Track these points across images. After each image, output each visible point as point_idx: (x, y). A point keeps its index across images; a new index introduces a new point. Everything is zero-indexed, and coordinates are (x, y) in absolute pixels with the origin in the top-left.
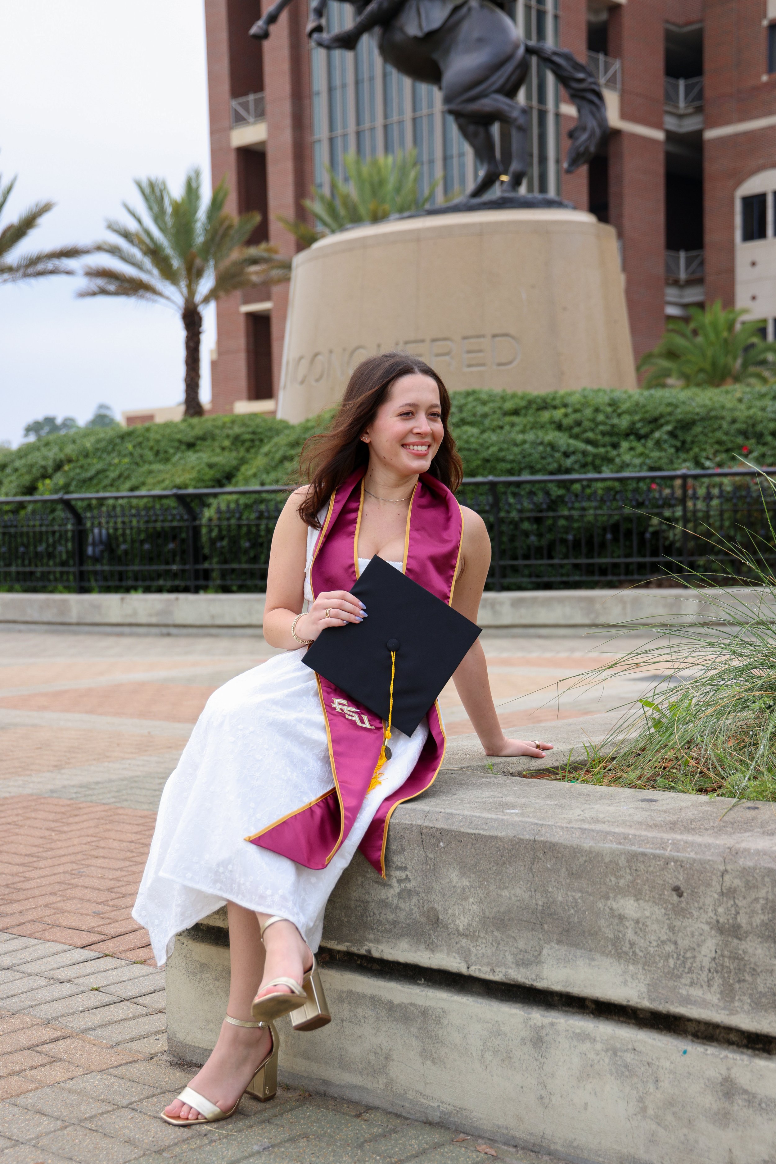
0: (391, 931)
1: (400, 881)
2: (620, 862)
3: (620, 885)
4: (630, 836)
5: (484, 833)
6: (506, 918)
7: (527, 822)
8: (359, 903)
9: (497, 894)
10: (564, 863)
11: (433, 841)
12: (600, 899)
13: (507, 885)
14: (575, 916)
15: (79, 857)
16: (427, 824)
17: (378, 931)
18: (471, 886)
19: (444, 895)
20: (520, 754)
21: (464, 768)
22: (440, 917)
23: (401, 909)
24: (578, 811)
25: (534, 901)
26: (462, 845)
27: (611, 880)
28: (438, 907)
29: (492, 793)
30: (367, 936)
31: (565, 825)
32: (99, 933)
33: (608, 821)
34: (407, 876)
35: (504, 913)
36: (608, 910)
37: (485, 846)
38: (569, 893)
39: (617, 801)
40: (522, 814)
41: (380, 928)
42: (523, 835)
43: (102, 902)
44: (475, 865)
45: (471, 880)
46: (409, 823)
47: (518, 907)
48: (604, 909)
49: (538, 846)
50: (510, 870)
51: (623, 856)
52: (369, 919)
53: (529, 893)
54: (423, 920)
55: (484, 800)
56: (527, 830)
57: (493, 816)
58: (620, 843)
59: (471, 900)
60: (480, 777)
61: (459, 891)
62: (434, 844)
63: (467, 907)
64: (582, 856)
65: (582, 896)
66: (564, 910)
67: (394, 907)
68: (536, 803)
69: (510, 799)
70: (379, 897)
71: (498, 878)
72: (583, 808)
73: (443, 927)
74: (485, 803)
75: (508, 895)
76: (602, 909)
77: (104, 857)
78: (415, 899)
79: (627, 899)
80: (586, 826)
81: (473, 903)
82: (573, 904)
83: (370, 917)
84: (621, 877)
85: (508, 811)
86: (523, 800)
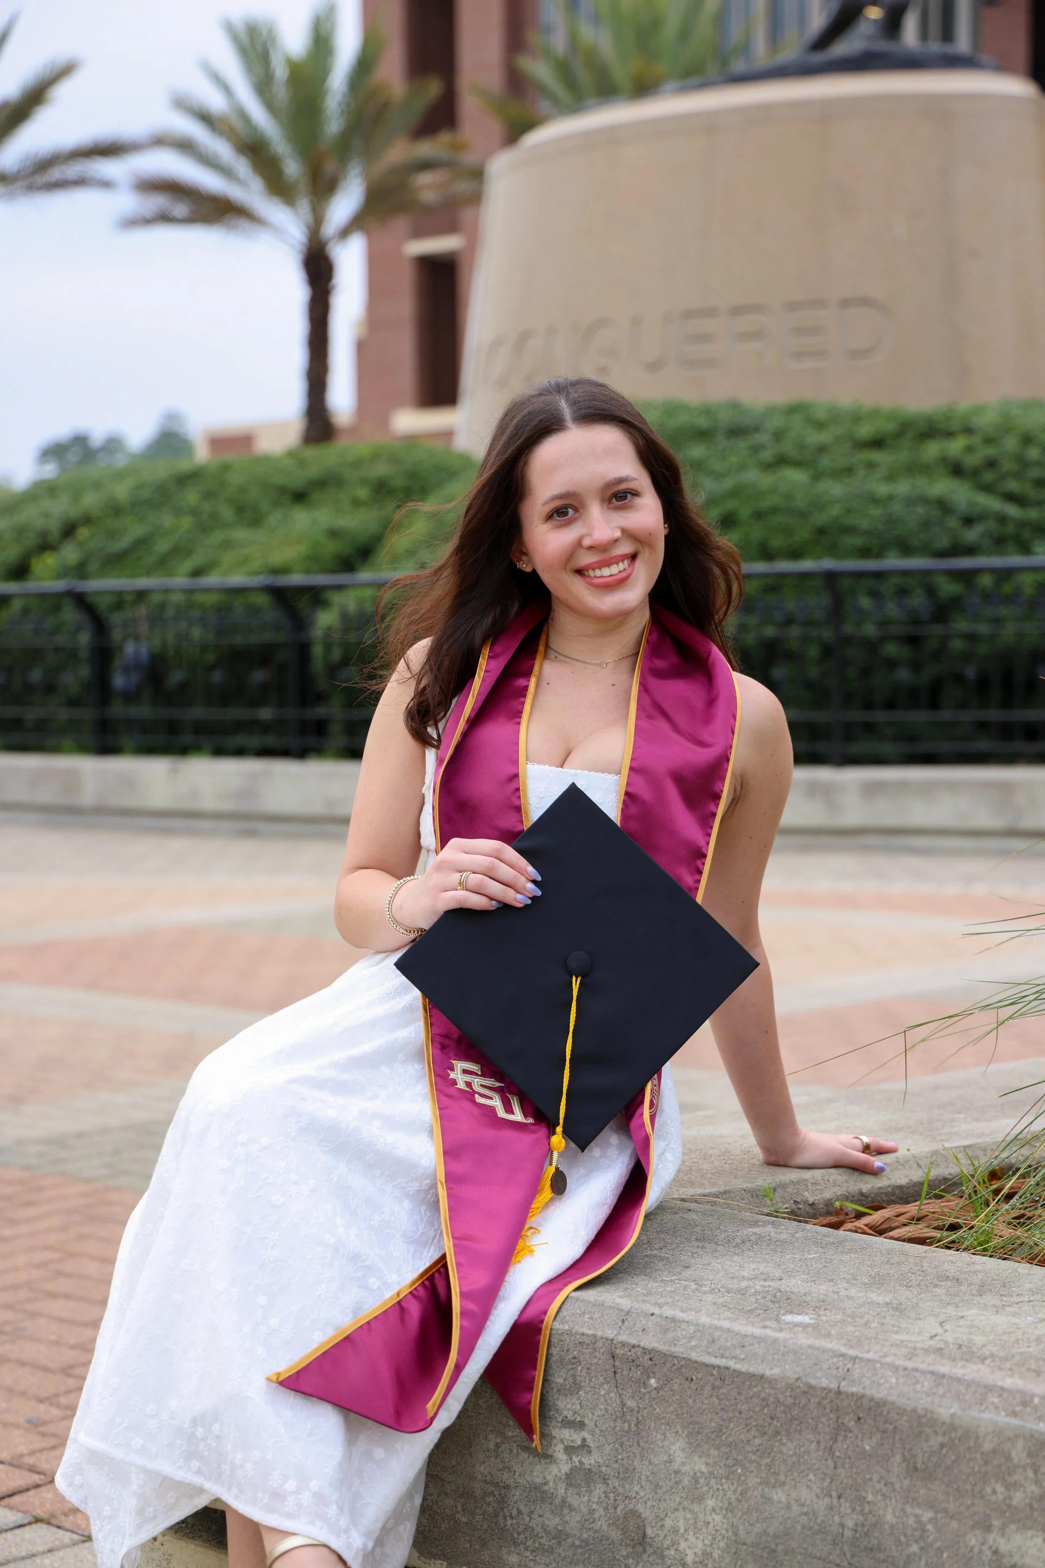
0: (550, 1551)
1: (570, 1450)
2: (1013, 1454)
3: (1014, 1502)
4: (1036, 1400)
5: (738, 1367)
6: (781, 1547)
7: (824, 1351)
8: (490, 1488)
9: (763, 1497)
10: (897, 1445)
11: (637, 1374)
12: (973, 1527)
13: (782, 1478)
14: (920, 1558)
15: (22, 1294)
16: (623, 1338)
17: (526, 1549)
18: (711, 1474)
19: (657, 1486)
20: (831, 1163)
21: (716, 1195)
22: (649, 1532)
23: (571, 1508)
24: (931, 1326)
25: (837, 1519)
26: (693, 1387)
27: (994, 1492)
28: (647, 1513)
29: (762, 1268)
30: (505, 1557)
31: (900, 1362)
32: (32, 1470)
33: (992, 1356)
34: (584, 1440)
35: (776, 1536)
36: (989, 1553)
37: (739, 1394)
38: (909, 1509)
39: (1015, 1299)
40: (815, 1329)
41: (529, 1543)
42: (816, 1378)
43: (47, 1399)
44: (719, 1431)
45: (711, 1461)
46: (590, 1332)
47: (804, 1527)
48: (981, 1551)
49: (845, 1403)
50: (789, 1448)
51: (1020, 1444)
52: (509, 1522)
53: (827, 1500)
54: (615, 1535)
55: (744, 1284)
56: (825, 1367)
57: (758, 1331)
58: (1014, 1414)
59: (711, 1503)
60: (744, 1222)
61: (686, 1481)
62: (638, 1381)
63: (701, 1516)
64: (936, 1433)
65: (935, 1518)
66: (898, 1543)
67: (557, 1501)
68: (849, 1298)
69: (796, 1284)
70: (529, 1479)
71: (764, 1462)
72: (943, 1317)
73: (654, 1553)
74: (743, 1292)
75: (783, 1499)
76: (976, 1550)
77: (67, 1297)
78: (599, 1490)
79: (1030, 1533)
80: (944, 1368)
81: (714, 1510)
82: (918, 1533)
83: (512, 1518)
84: (1016, 1486)
85: (788, 1318)
86: (823, 1288)
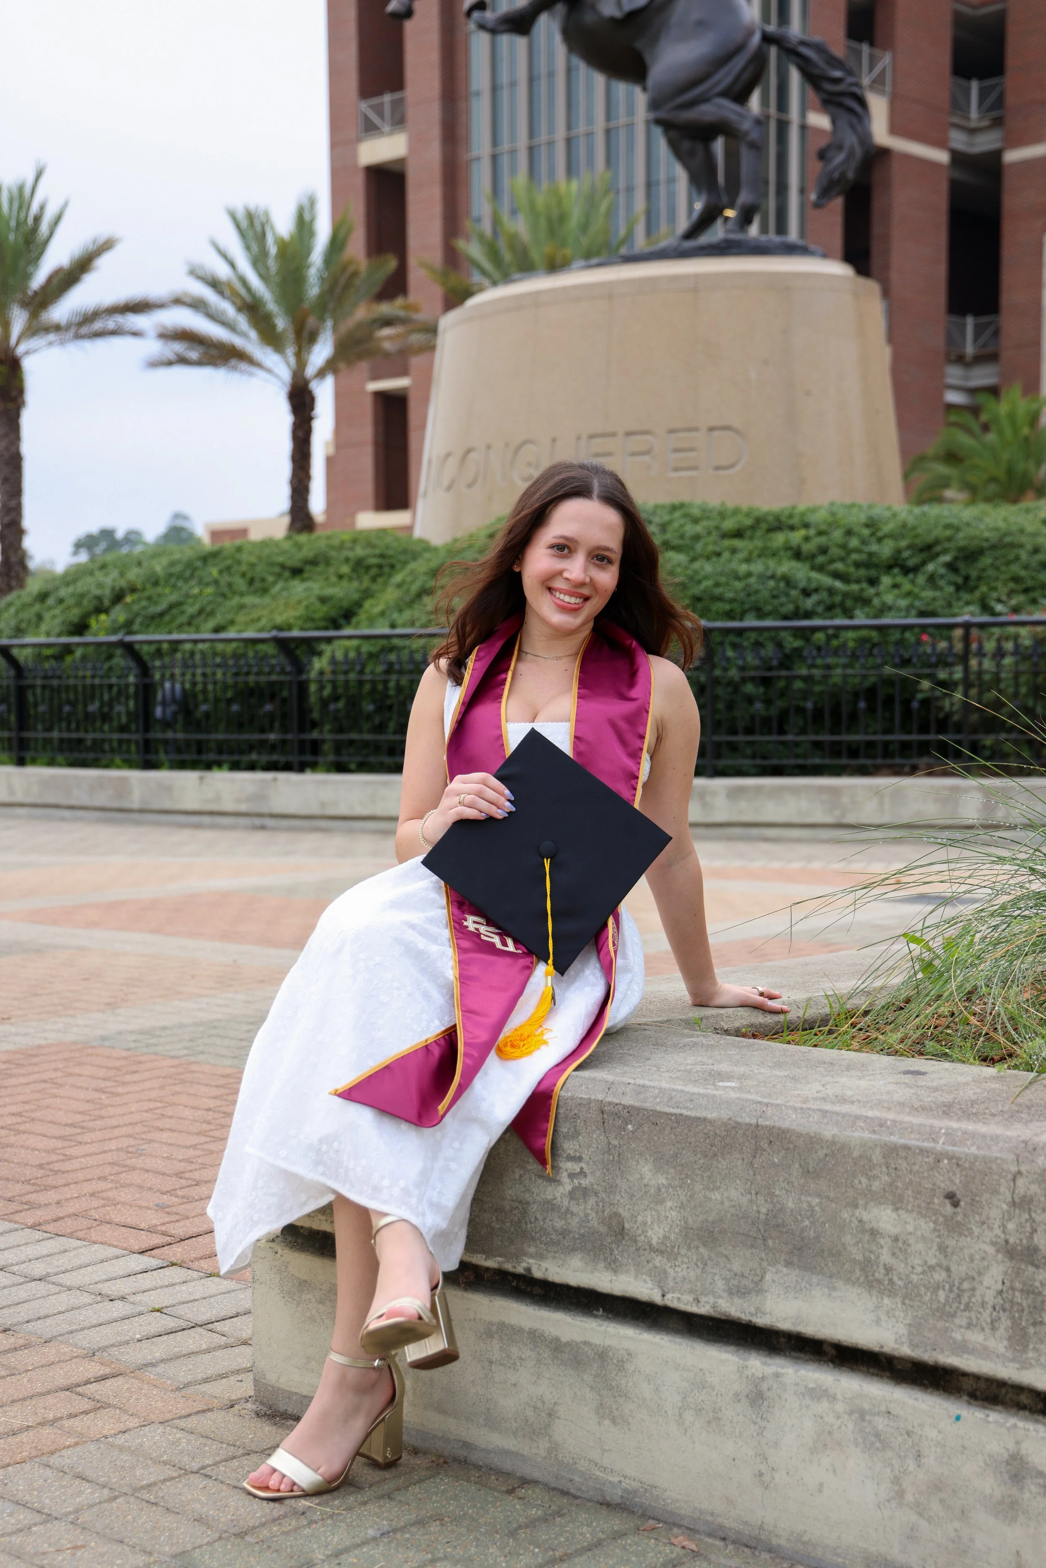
0: (558, 1243)
1: (572, 1176)
2: (873, 1157)
3: (873, 1188)
4: (889, 1123)
5: (689, 1113)
6: (717, 1229)
7: (747, 1100)
8: (516, 1204)
9: (705, 1197)
10: (796, 1157)
11: (619, 1122)
12: (846, 1207)
13: (718, 1184)
14: (810, 1229)
15: (139, 1129)
16: (610, 1099)
17: (541, 1243)
18: (670, 1185)
19: (633, 1196)
20: (738, 1003)
21: (660, 1022)
22: (627, 1226)
23: (572, 1214)
24: (817, 1087)
25: (755, 1208)
26: (658, 1128)
27: (860, 1182)
28: (625, 1213)
29: (699, 1059)
30: (526, 1249)
31: (798, 1105)
32: (164, 1234)
33: (859, 1101)
34: (582, 1168)
35: (713, 1223)
36: (856, 1222)
37: (690, 1131)
38: (803, 1198)
39: (871, 1072)
40: (740, 1089)
41: (543, 1239)
42: (741, 1117)
43: (167, 1192)
44: (675, 1156)
45: (669, 1176)
46: (586, 1097)
47: (732, 1215)
48: (851, 1221)
49: (761, 1133)
50: (723, 1164)
51: (878, 1150)
52: (529, 1226)
53: (748, 1196)
54: (603, 1229)
55: (688, 1067)
56: (747, 1110)
57: (701, 1090)
58: (874, 1132)
59: (669, 1204)
60: (683, 1035)
61: (652, 1191)
62: (620, 1127)
63: (663, 1213)
64: (822, 1147)
65: (821, 1203)
66: (796, 1220)
67: (563, 1210)
68: (760, 1073)
69: (724, 1067)
70: (543, 1196)
71: (706, 1175)
72: (823, 1082)
73: (630, 1239)
74: (689, 1072)
75: (719, 1198)
76: (847, 1221)
77: (171, 1130)
78: (592, 1201)
79: (882, 1207)
80: (828, 1107)
81: (671, 1208)
82: (809, 1213)
83: (531, 1223)
84: (875, 1177)
85: (721, 1084)
86: (742, 1069)
